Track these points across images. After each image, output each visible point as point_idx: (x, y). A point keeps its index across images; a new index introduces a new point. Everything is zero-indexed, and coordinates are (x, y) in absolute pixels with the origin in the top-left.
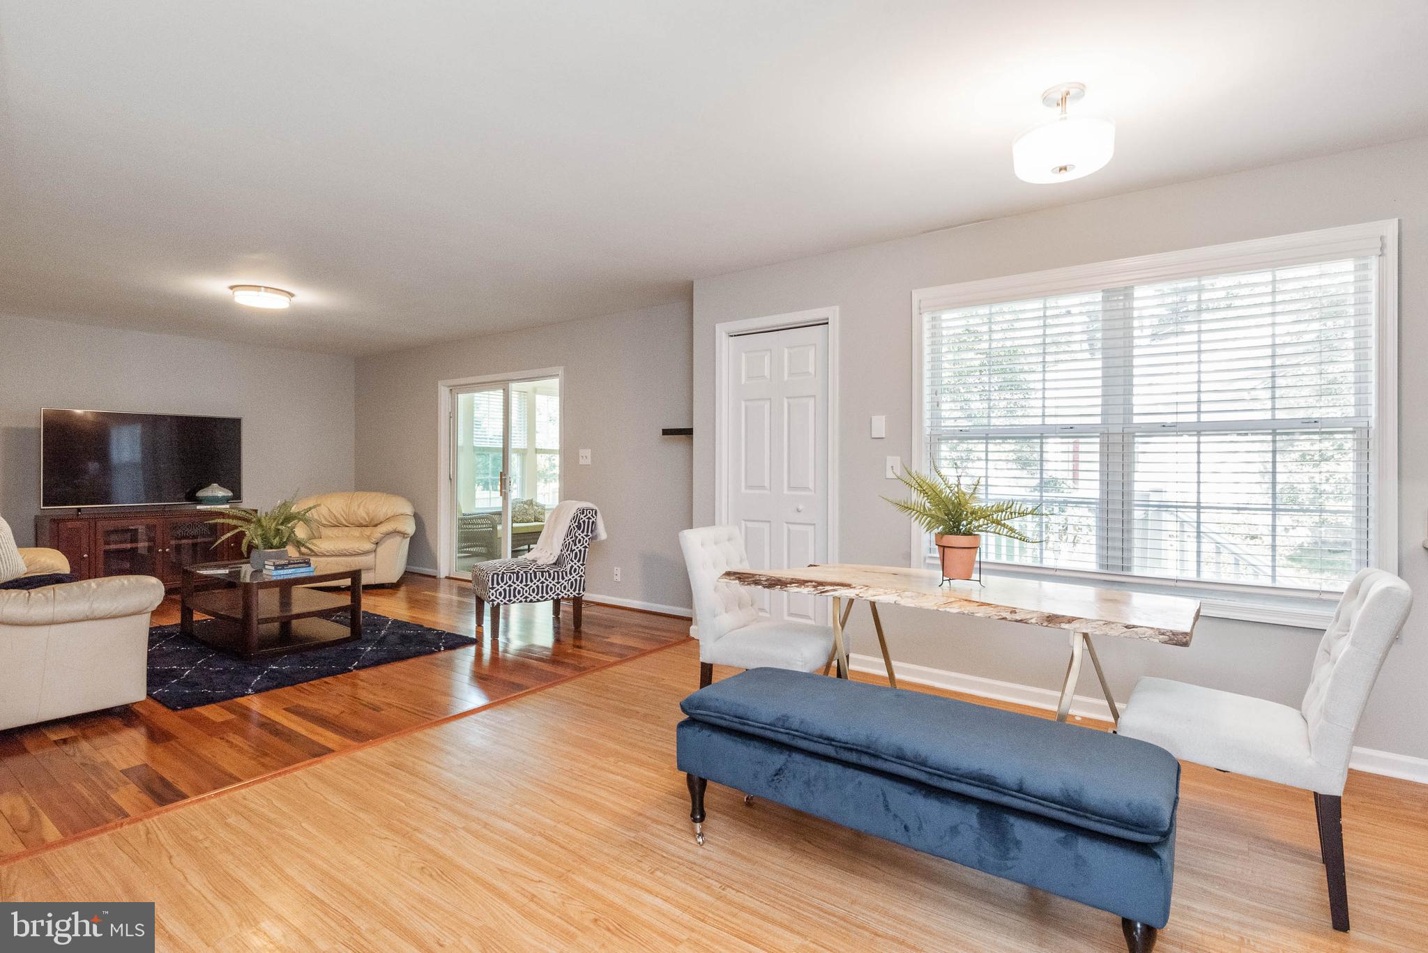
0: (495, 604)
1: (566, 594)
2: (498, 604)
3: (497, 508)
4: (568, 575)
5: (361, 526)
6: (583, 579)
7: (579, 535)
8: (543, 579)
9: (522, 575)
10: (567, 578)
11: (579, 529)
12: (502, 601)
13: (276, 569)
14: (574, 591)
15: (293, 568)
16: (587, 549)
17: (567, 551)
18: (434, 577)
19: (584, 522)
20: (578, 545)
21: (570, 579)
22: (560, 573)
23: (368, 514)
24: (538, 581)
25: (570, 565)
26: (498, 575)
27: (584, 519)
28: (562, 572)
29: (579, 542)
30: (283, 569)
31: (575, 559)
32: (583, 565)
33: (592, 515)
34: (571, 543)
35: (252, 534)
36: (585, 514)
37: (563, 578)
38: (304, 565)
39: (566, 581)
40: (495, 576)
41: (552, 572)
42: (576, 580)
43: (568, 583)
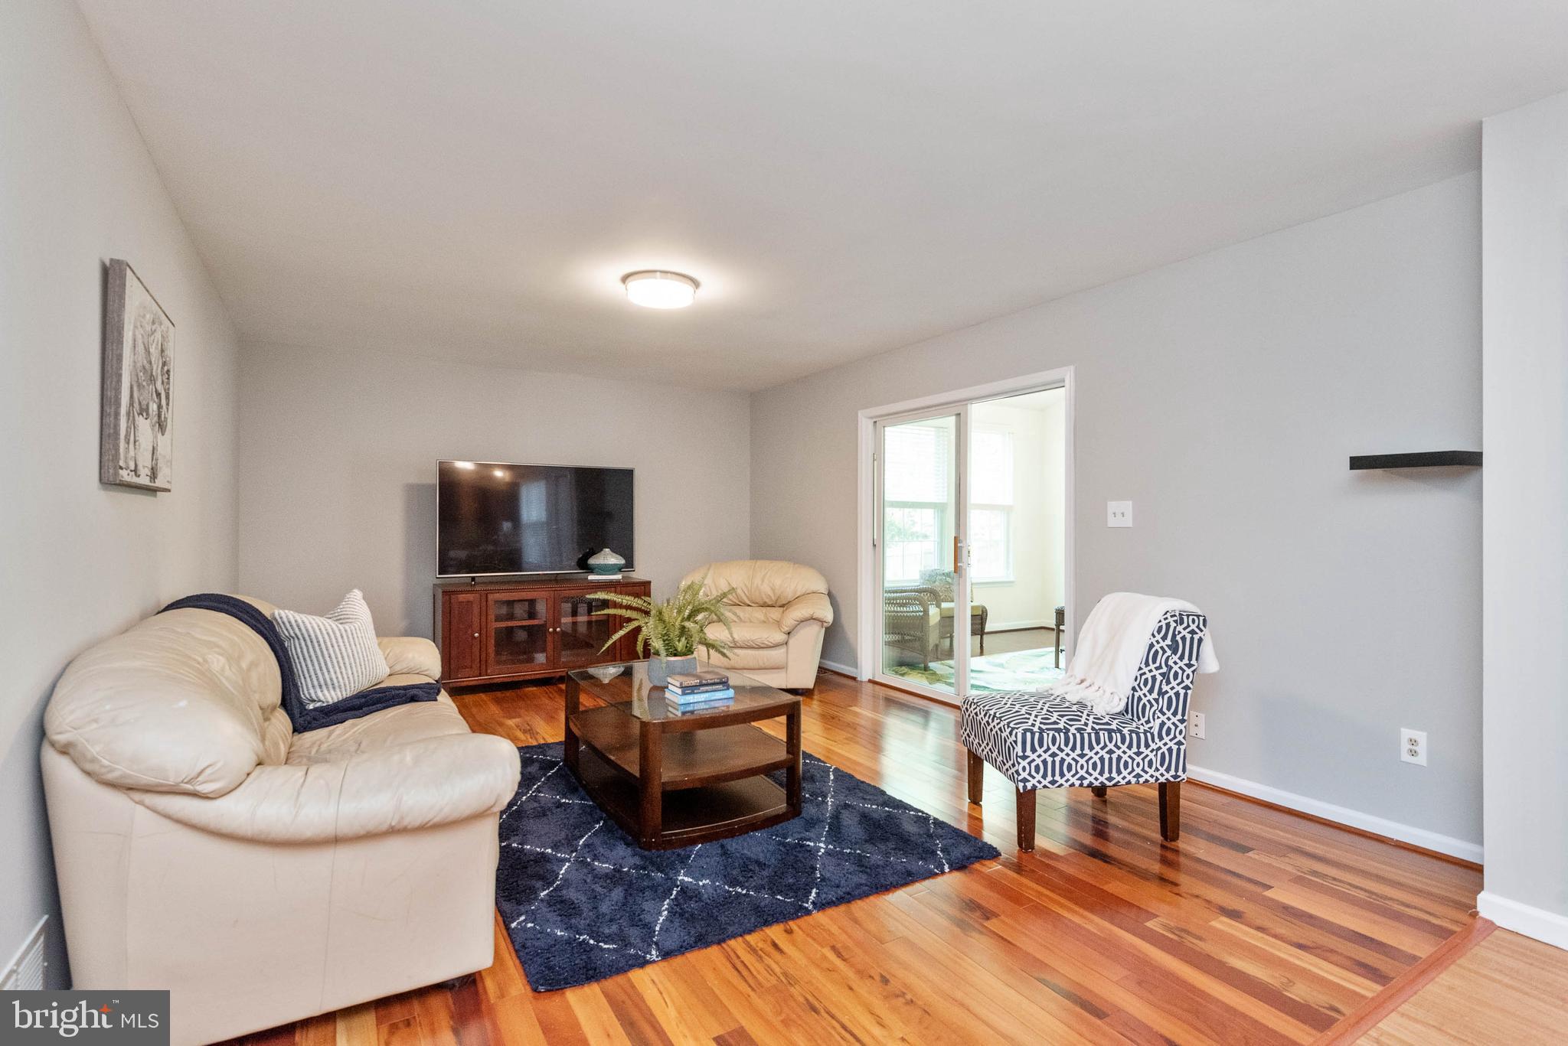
0: (1029, 788)
1: (1152, 776)
2: (1034, 788)
3: (915, 581)
4: (1157, 739)
5: (765, 605)
6: (1182, 748)
7: (1175, 663)
8: (1111, 746)
9: (1074, 735)
10: (1153, 746)
11: (1175, 652)
12: (1039, 782)
13: (684, 694)
14: (1168, 770)
15: (707, 692)
16: (1189, 692)
17: (1151, 691)
18: (854, 679)
19: (1184, 639)
20: (1174, 683)
21: (1160, 748)
22: (1142, 735)
23: (773, 590)
24: (1102, 749)
25: (1160, 721)
26: (1033, 734)
27: (1184, 633)
28: (1145, 732)
29: (1176, 678)
30: (693, 693)
31: (1169, 709)
32: (1182, 721)
33: (1198, 627)
34: (1159, 678)
35: (650, 629)
36: (1185, 625)
37: (1147, 746)
38: (720, 687)
39: (1152, 751)
40: (1029, 735)
41: (1125, 731)
42: (1170, 750)
43: (1156, 755)
